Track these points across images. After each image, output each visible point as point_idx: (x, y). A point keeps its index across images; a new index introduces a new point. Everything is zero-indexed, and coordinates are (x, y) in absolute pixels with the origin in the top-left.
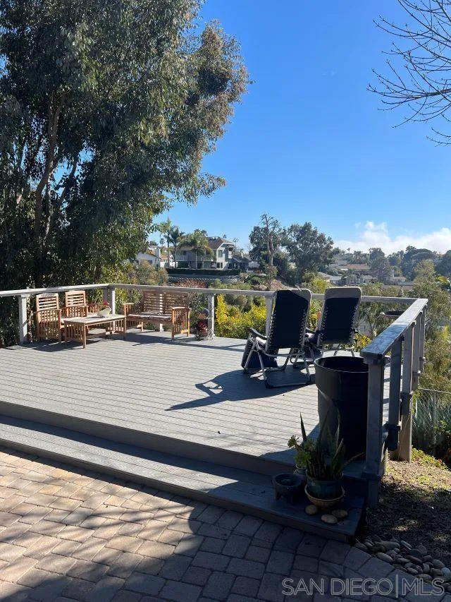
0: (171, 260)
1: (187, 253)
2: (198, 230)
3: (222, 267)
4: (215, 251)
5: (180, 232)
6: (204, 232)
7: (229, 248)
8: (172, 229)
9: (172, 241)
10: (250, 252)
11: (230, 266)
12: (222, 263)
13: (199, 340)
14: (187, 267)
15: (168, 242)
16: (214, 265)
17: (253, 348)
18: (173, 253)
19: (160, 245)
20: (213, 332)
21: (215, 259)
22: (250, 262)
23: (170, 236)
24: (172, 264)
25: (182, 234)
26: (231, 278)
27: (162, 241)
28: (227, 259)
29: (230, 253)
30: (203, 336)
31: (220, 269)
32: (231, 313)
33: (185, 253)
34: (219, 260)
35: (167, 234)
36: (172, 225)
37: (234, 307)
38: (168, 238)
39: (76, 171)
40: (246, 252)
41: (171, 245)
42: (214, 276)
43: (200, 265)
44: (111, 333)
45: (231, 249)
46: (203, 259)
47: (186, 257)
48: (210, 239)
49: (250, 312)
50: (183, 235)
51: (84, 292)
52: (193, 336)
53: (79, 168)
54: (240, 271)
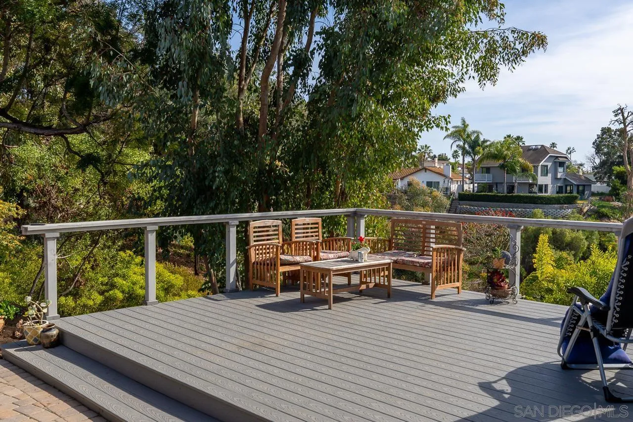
0: (468, 181)
1: (491, 170)
2: (509, 136)
3: (546, 191)
4: (536, 168)
5: (482, 138)
6: (519, 138)
7: (560, 162)
8: (469, 136)
9: (468, 153)
10: (594, 168)
11: (560, 190)
12: (546, 186)
13: (492, 303)
14: (492, 192)
15: (463, 155)
16: (535, 189)
17: (581, 323)
18: (470, 171)
19: (452, 160)
20: (517, 291)
21: (535, 179)
22: (595, 183)
23: (466, 146)
24: (468, 187)
25: (485, 141)
26: (561, 208)
27: (455, 155)
28: (555, 178)
29: (560, 170)
30: (500, 297)
31: (544, 194)
32: (559, 264)
33: (488, 170)
34: (542, 180)
35: (461, 143)
36: (470, 129)
37: (564, 254)
38: (463, 149)
39: (313, 43)
40: (588, 168)
41: (468, 159)
42: (532, 205)
43: (511, 188)
44: (368, 286)
45: (562, 164)
46: (516, 179)
47: (491, 175)
48: (528, 149)
49: (589, 261)
50: (486, 144)
51: (319, 220)
52: (482, 296)
53: (316, 38)
54: (576, 198)
